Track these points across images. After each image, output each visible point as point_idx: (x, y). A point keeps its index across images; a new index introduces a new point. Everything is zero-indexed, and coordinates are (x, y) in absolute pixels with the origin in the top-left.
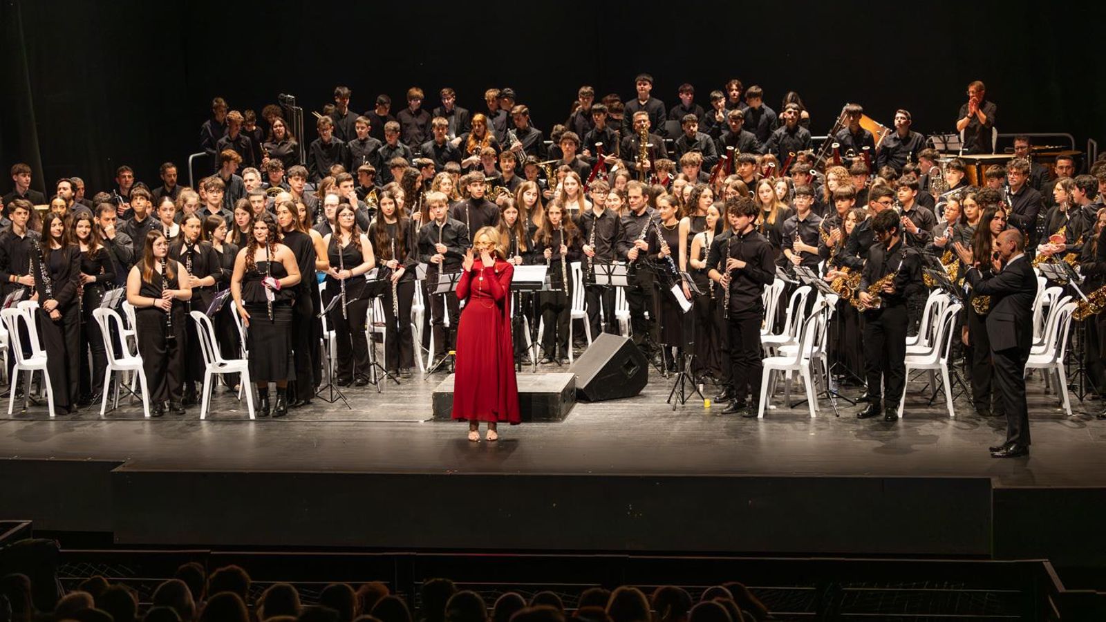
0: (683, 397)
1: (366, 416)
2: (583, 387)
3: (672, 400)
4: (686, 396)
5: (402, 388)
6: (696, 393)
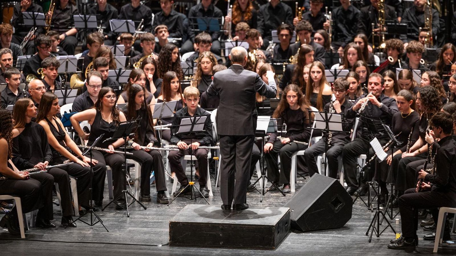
0: (378, 232)
1: (115, 238)
2: (296, 219)
3: (370, 233)
4: (381, 229)
5: (148, 213)
6: (390, 228)
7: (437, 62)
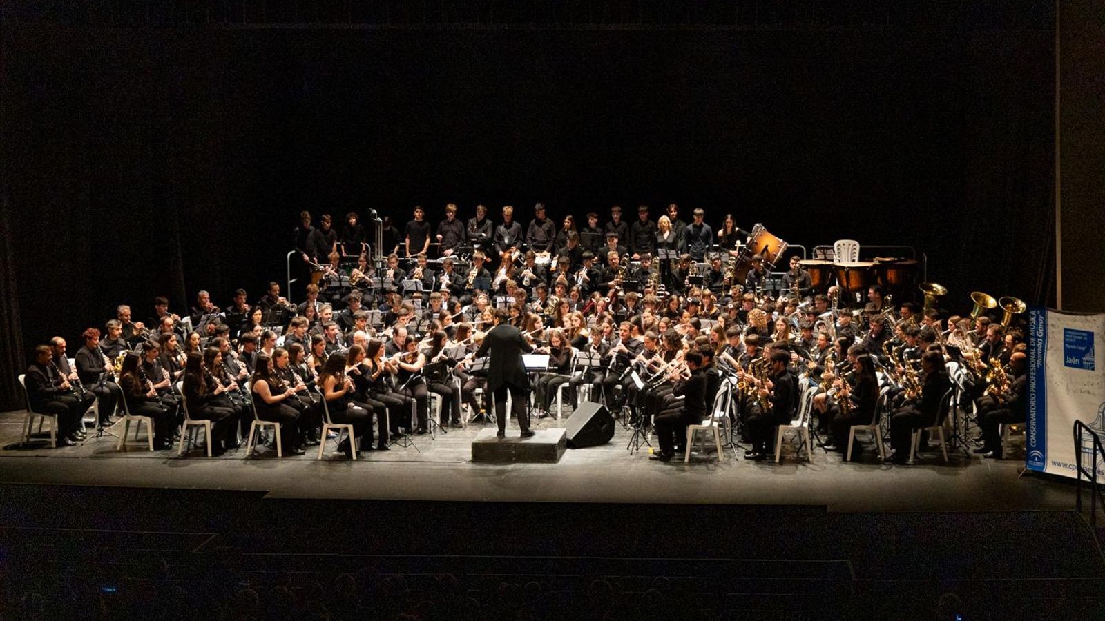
0: (637, 446)
1: (426, 457)
3: (631, 448)
6: (646, 443)
7: (665, 310)
